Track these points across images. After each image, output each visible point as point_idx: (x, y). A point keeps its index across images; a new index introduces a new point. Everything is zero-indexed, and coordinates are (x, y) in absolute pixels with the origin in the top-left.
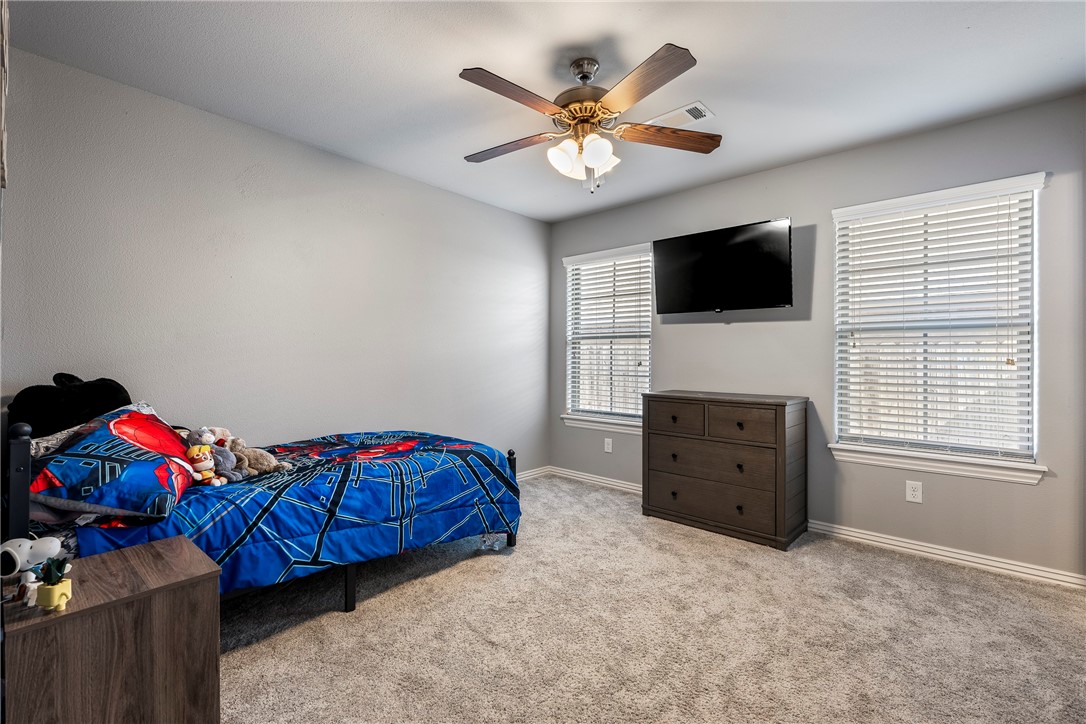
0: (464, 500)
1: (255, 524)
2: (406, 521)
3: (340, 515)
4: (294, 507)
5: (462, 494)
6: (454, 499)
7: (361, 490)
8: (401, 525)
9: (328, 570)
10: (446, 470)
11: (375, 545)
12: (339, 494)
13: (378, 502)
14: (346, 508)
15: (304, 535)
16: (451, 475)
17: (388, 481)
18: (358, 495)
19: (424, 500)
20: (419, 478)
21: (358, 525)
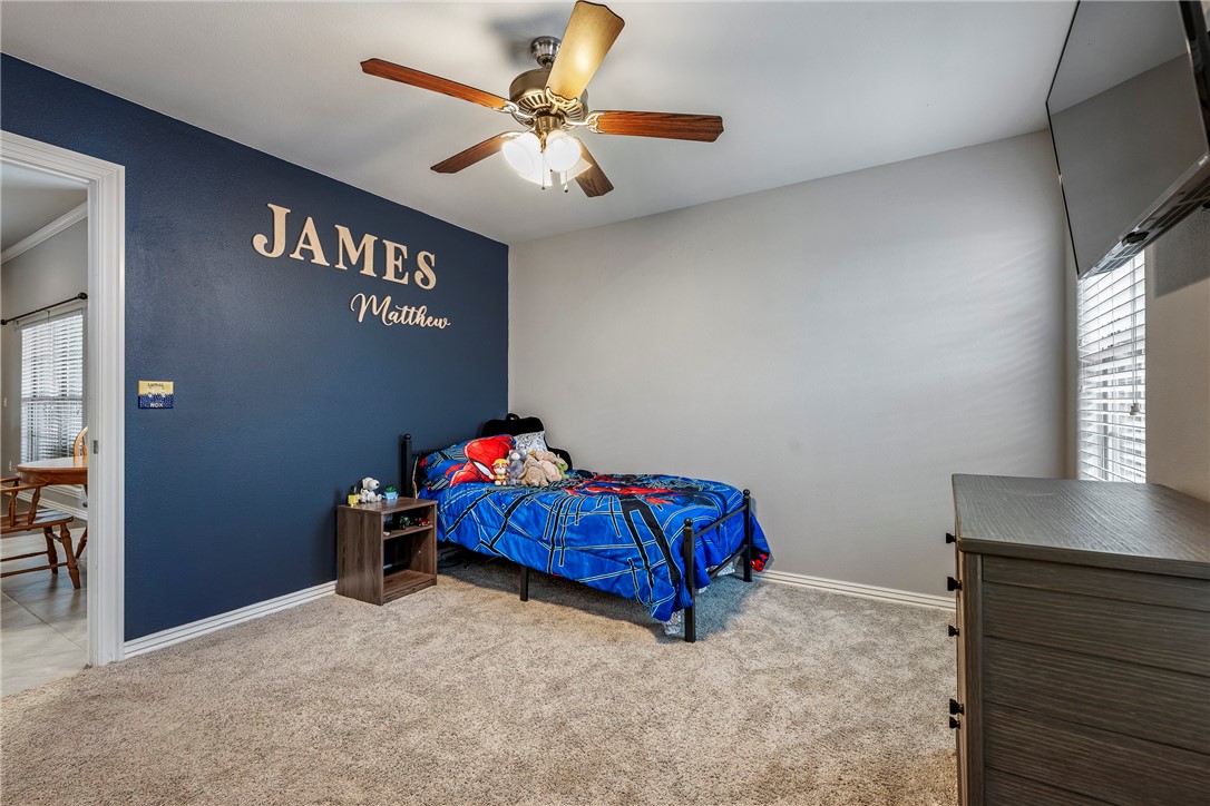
0: (615, 553)
1: (469, 509)
2: (557, 548)
3: (511, 523)
4: (489, 505)
5: (613, 546)
6: (603, 547)
7: (528, 508)
8: (552, 550)
9: (499, 558)
10: (601, 517)
11: (532, 557)
12: (514, 507)
13: (537, 523)
14: (515, 518)
15: (491, 527)
16: (606, 523)
17: (548, 508)
18: (525, 511)
19: (574, 536)
20: (573, 514)
21: (522, 535)
